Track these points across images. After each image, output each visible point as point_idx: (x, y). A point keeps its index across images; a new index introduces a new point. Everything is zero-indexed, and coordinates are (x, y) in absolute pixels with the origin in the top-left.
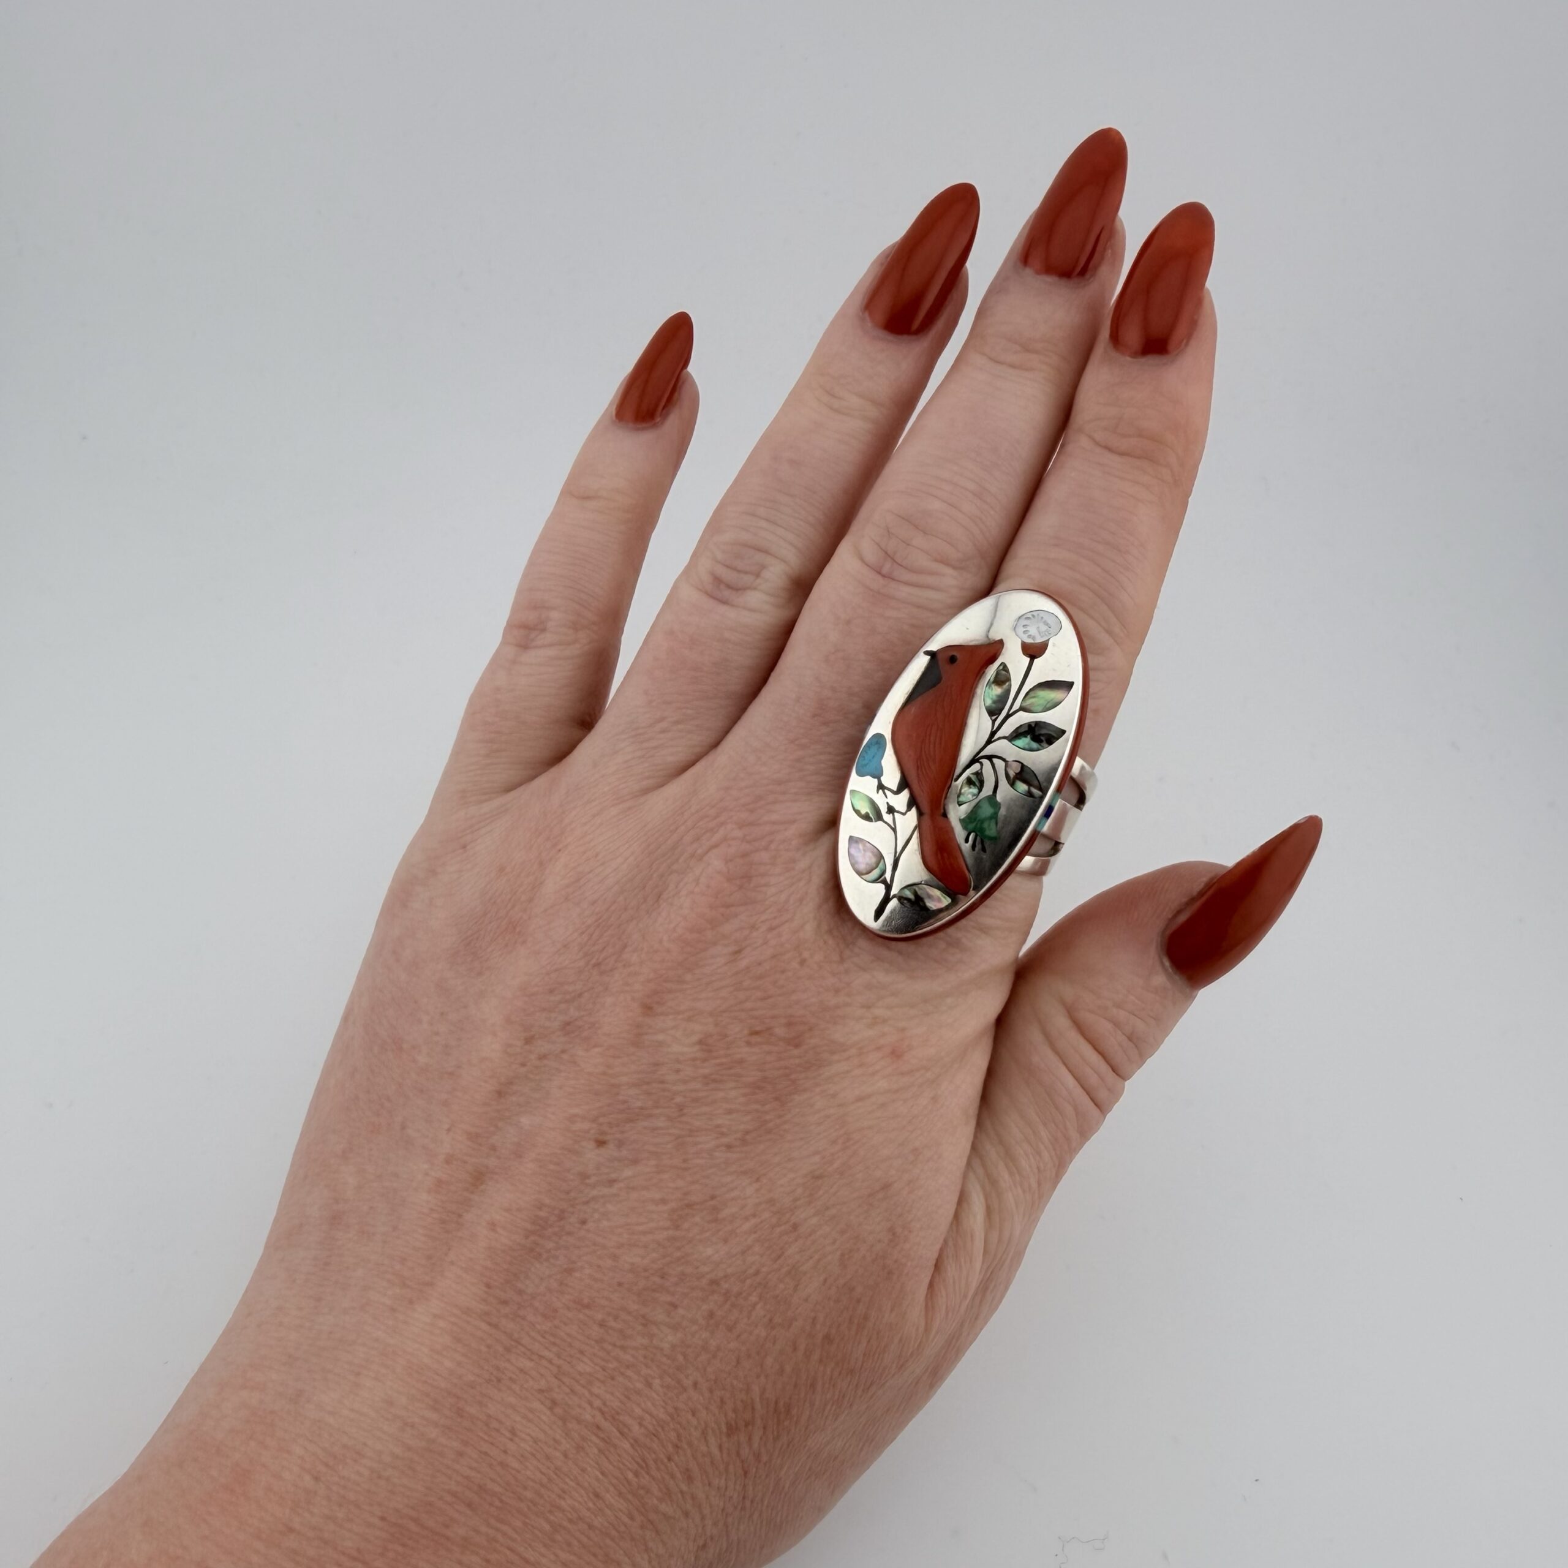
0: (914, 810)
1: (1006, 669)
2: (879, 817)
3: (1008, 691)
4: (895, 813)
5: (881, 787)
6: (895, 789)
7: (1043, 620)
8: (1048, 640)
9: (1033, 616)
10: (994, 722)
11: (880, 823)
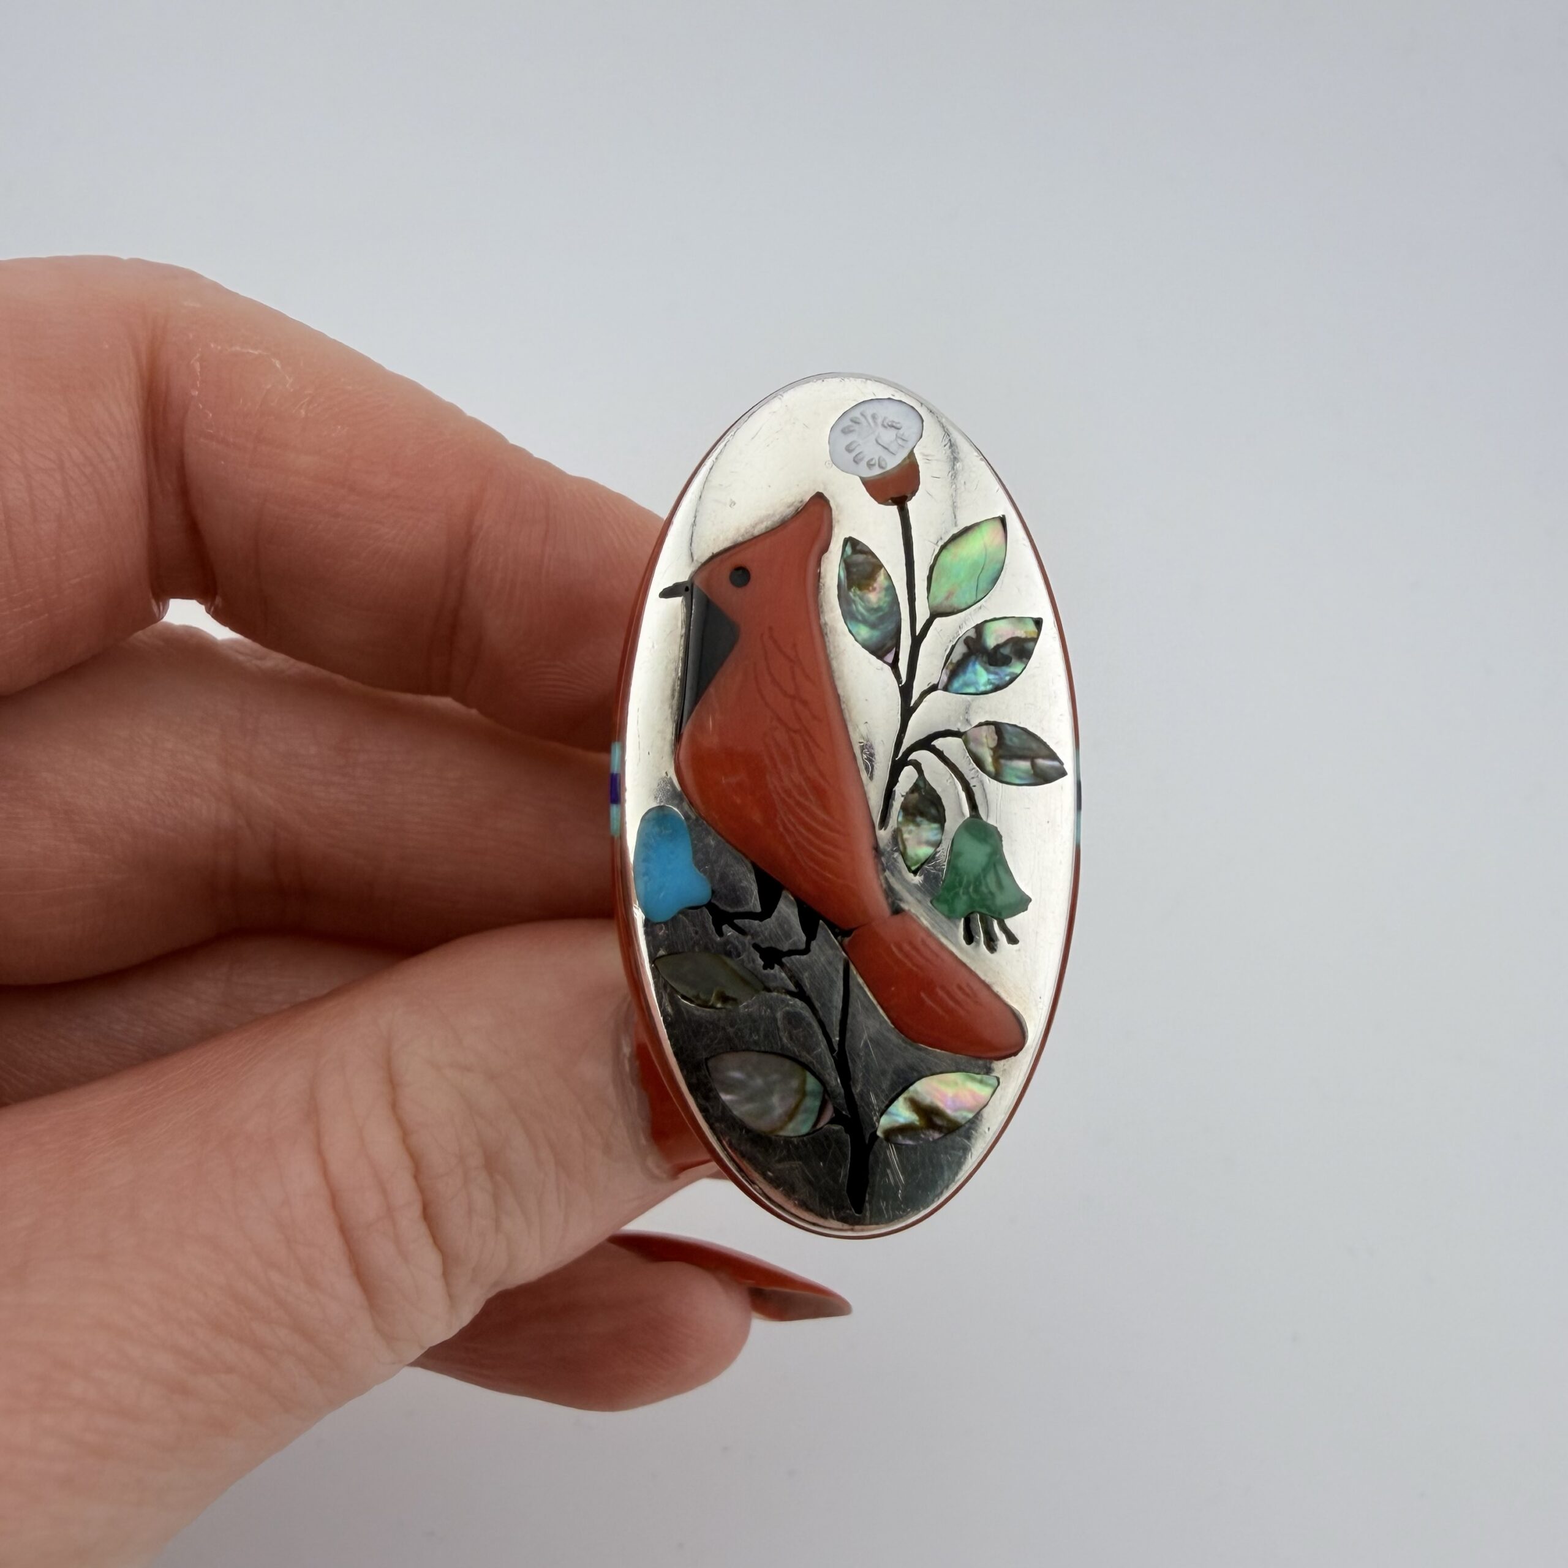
0: (823, 932)
1: (858, 548)
3: (891, 589)
4: (784, 960)
5: (722, 920)
6: (757, 909)
7: (879, 421)
8: (911, 454)
9: (855, 421)
10: (894, 666)
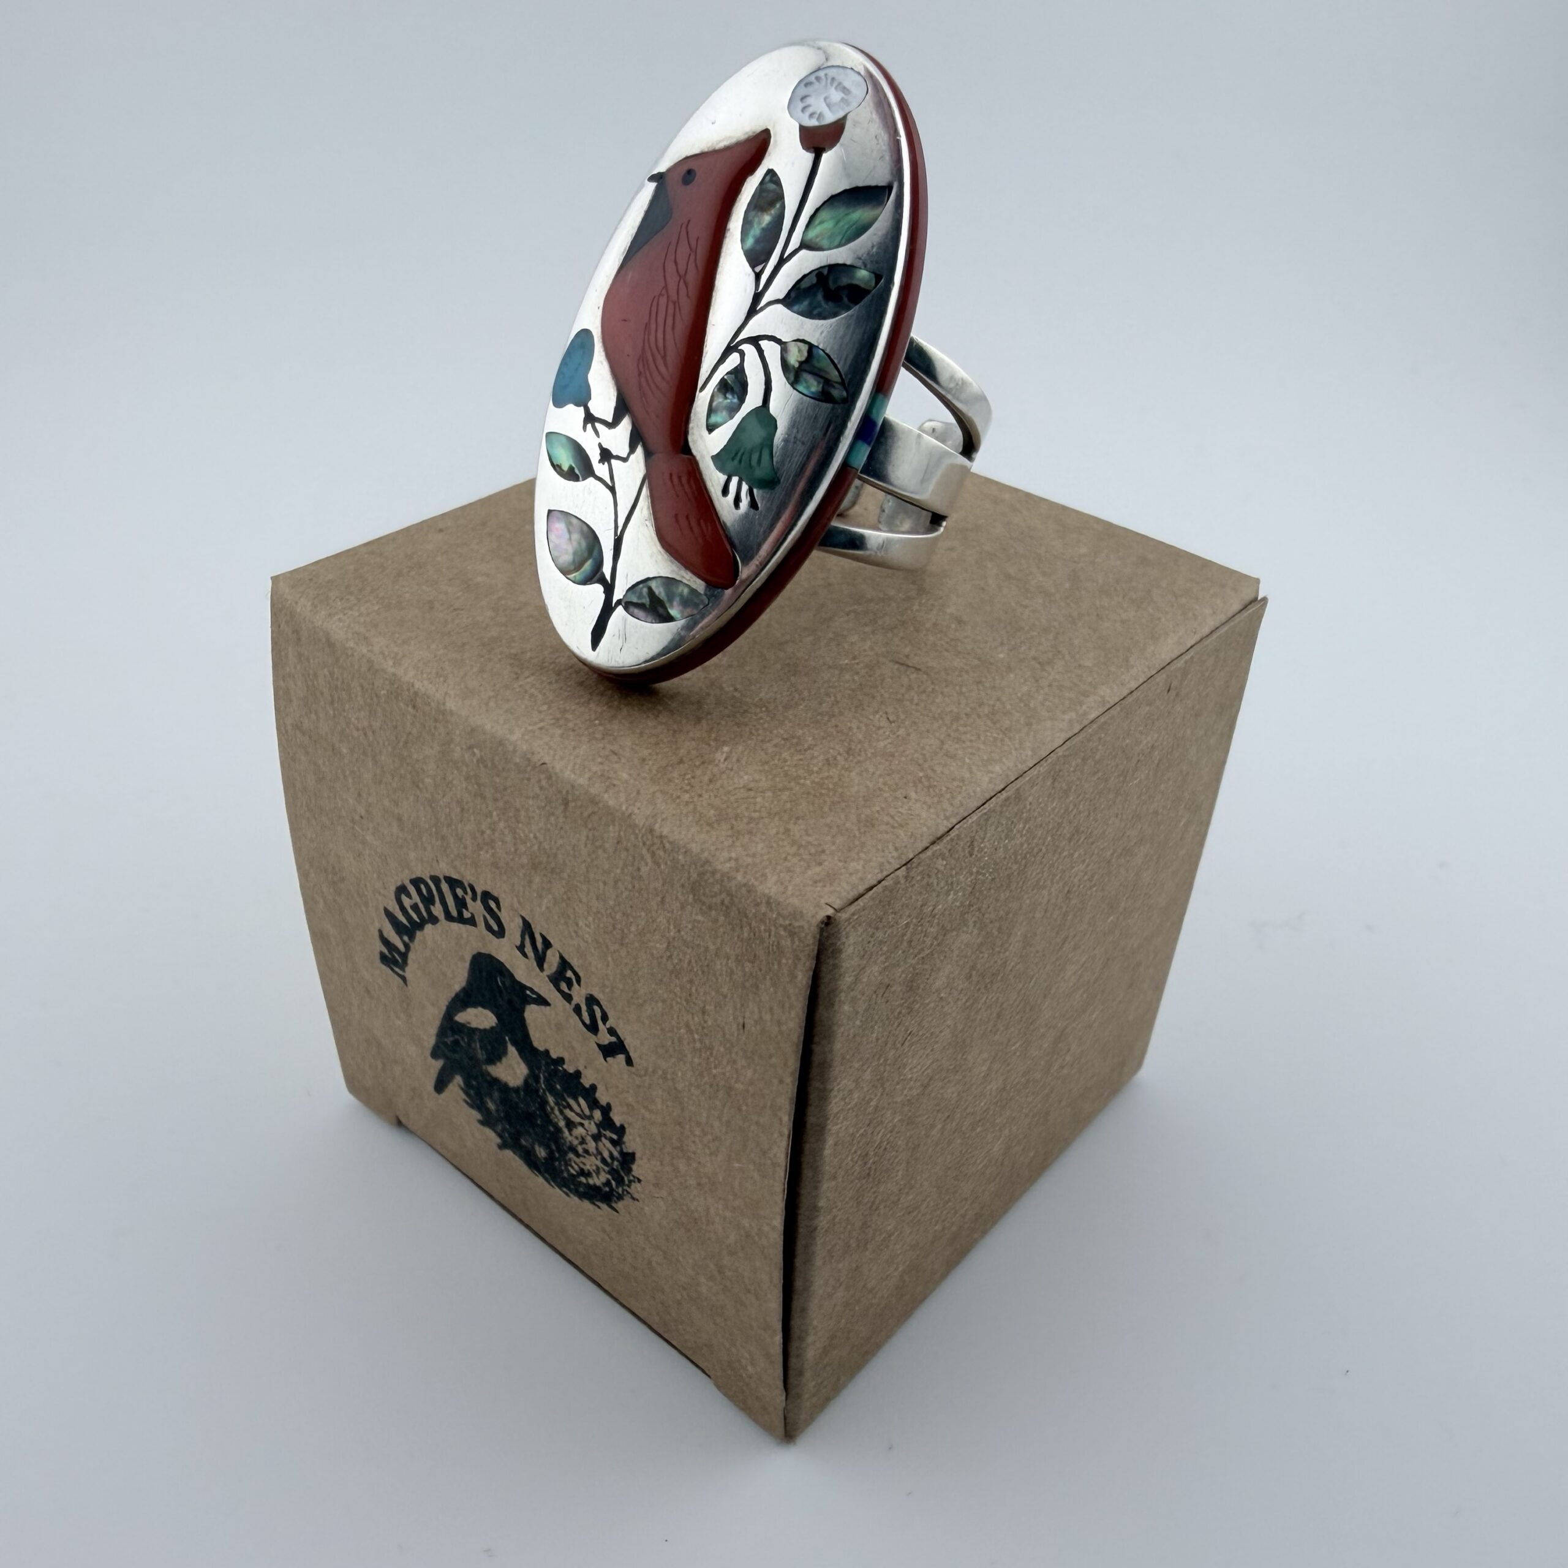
0: (639, 450)
1: (774, 179)
2: (588, 471)
3: (780, 217)
4: (613, 461)
5: (590, 419)
6: (610, 419)
7: (835, 83)
8: (845, 118)
9: (818, 79)
10: (758, 276)
11: (591, 480)
